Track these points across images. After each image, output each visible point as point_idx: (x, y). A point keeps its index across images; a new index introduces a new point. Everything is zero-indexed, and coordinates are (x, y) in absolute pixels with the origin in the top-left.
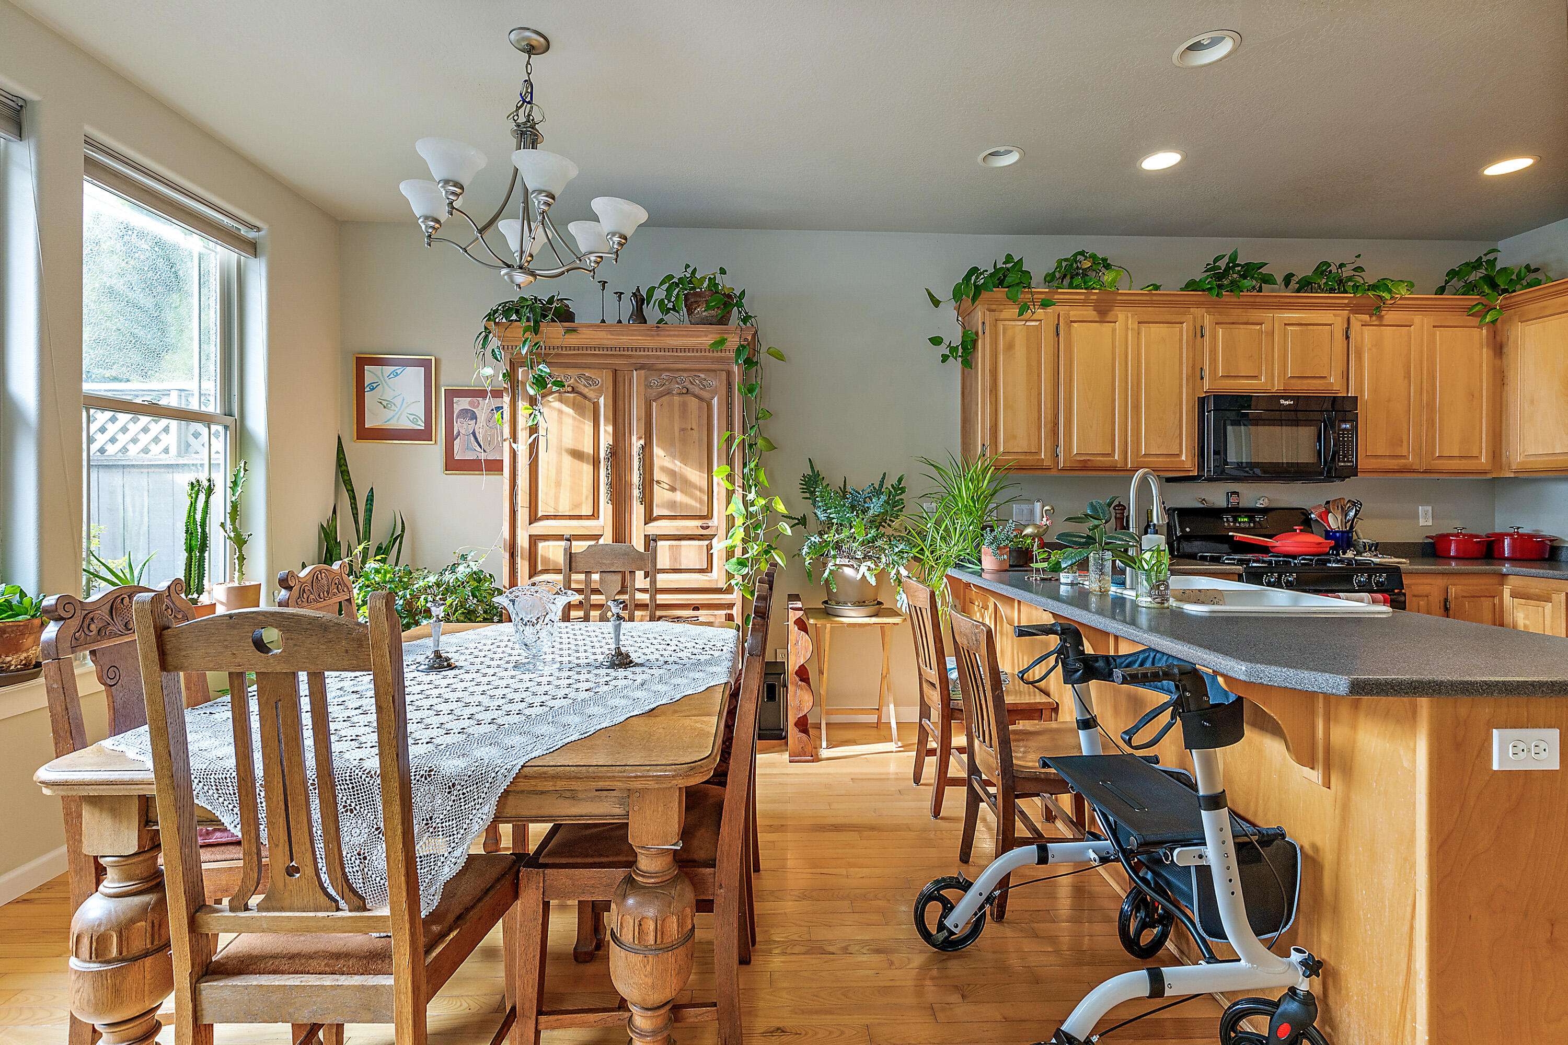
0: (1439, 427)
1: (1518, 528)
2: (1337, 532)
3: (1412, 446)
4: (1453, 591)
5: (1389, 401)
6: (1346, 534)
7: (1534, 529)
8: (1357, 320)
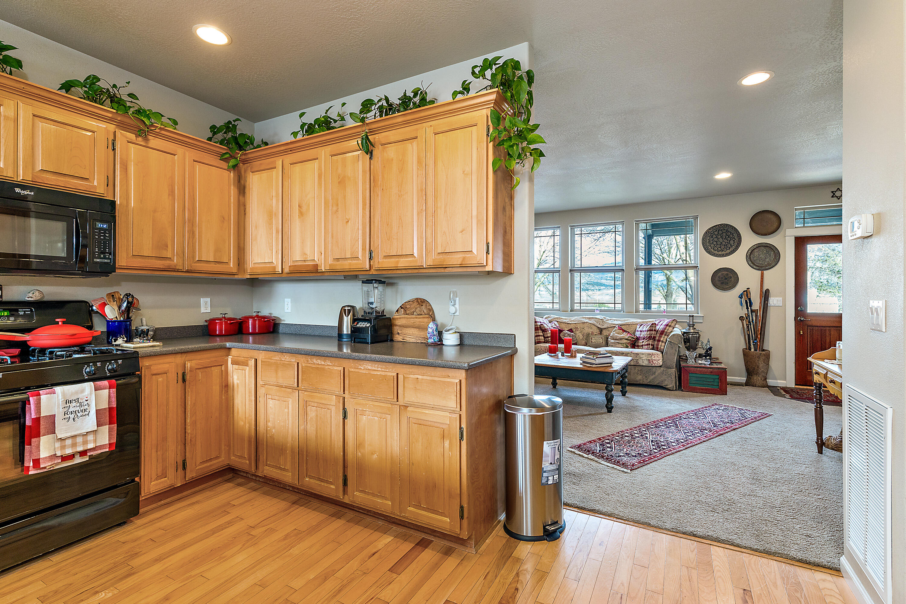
0: (199, 238)
1: (258, 312)
2: (115, 321)
3: (176, 251)
4: (188, 365)
5: (155, 211)
6: (124, 323)
7: (270, 312)
8: (123, 136)
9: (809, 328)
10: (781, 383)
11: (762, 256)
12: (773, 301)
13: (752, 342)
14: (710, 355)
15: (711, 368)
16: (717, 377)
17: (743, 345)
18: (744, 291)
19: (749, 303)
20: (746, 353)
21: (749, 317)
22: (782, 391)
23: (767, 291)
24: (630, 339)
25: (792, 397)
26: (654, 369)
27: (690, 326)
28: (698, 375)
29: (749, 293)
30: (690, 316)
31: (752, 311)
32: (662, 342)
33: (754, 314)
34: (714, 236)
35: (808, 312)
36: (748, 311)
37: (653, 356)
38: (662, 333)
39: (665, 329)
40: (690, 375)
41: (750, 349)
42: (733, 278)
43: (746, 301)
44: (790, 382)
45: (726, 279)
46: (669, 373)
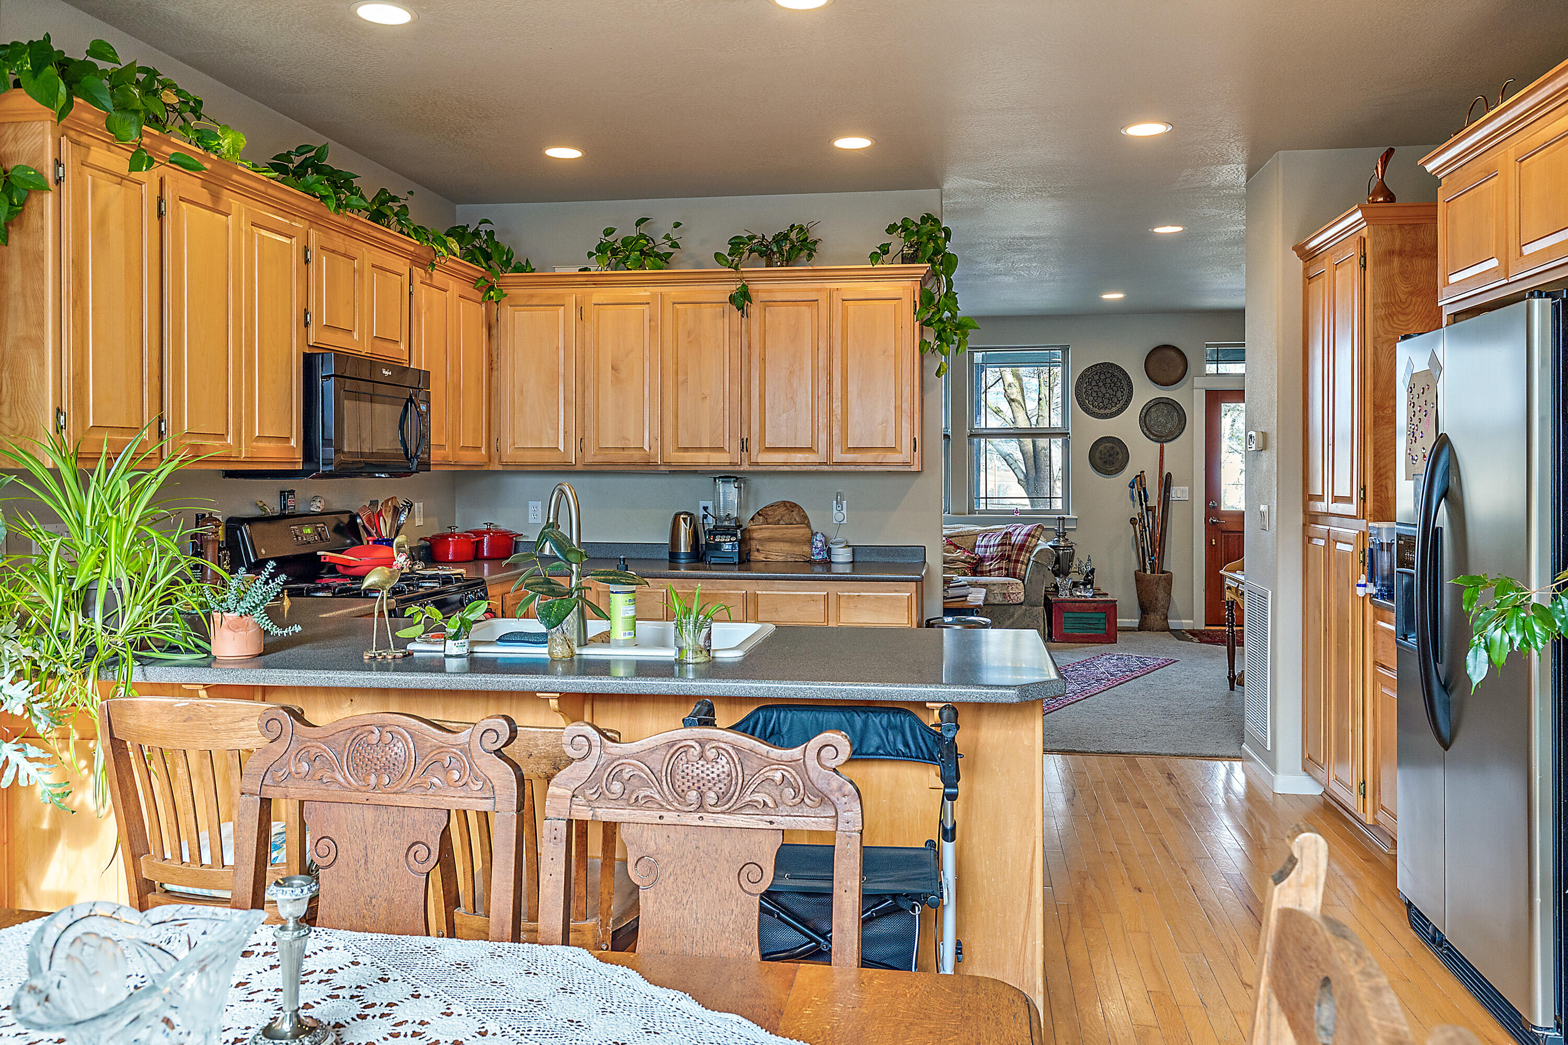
0: (463, 412)
1: (495, 525)
2: (385, 540)
3: (448, 434)
8: (418, 274)
9: (1223, 534)
10: (1186, 624)
11: (1162, 420)
12: (1177, 492)
13: (1147, 559)
14: (1091, 582)
15: (1095, 601)
16: (1103, 616)
17: (1135, 566)
18: (1137, 476)
19: (1144, 496)
20: (1139, 579)
21: (1144, 519)
22: (1188, 635)
23: (1169, 475)
24: (969, 560)
25: (1201, 641)
26: (1012, 610)
27: (1059, 536)
28: (1077, 615)
29: (1143, 480)
30: (1059, 518)
31: (1148, 509)
32: (1022, 563)
33: (1150, 513)
34: (1094, 383)
35: (1222, 509)
36: (1142, 509)
37: (1010, 587)
38: (1022, 547)
39: (1026, 541)
40: (1066, 615)
41: (1145, 571)
42: (1120, 453)
43: (1139, 493)
44: (1198, 622)
45: (1111, 455)
46: (1035, 614)
